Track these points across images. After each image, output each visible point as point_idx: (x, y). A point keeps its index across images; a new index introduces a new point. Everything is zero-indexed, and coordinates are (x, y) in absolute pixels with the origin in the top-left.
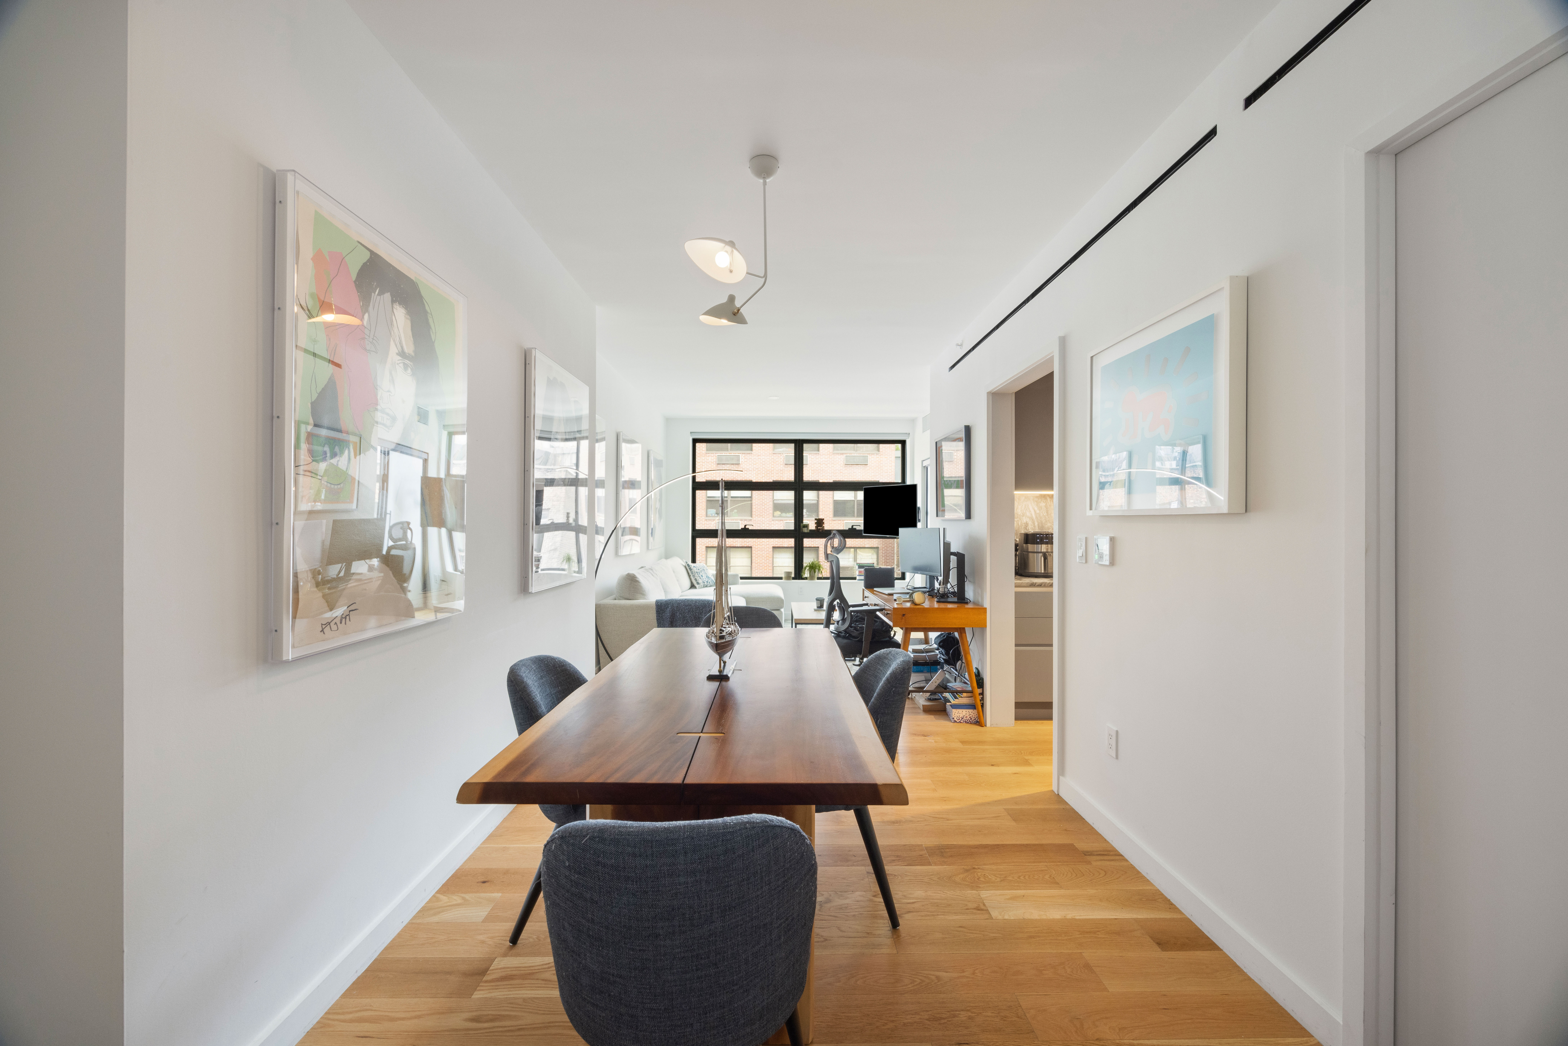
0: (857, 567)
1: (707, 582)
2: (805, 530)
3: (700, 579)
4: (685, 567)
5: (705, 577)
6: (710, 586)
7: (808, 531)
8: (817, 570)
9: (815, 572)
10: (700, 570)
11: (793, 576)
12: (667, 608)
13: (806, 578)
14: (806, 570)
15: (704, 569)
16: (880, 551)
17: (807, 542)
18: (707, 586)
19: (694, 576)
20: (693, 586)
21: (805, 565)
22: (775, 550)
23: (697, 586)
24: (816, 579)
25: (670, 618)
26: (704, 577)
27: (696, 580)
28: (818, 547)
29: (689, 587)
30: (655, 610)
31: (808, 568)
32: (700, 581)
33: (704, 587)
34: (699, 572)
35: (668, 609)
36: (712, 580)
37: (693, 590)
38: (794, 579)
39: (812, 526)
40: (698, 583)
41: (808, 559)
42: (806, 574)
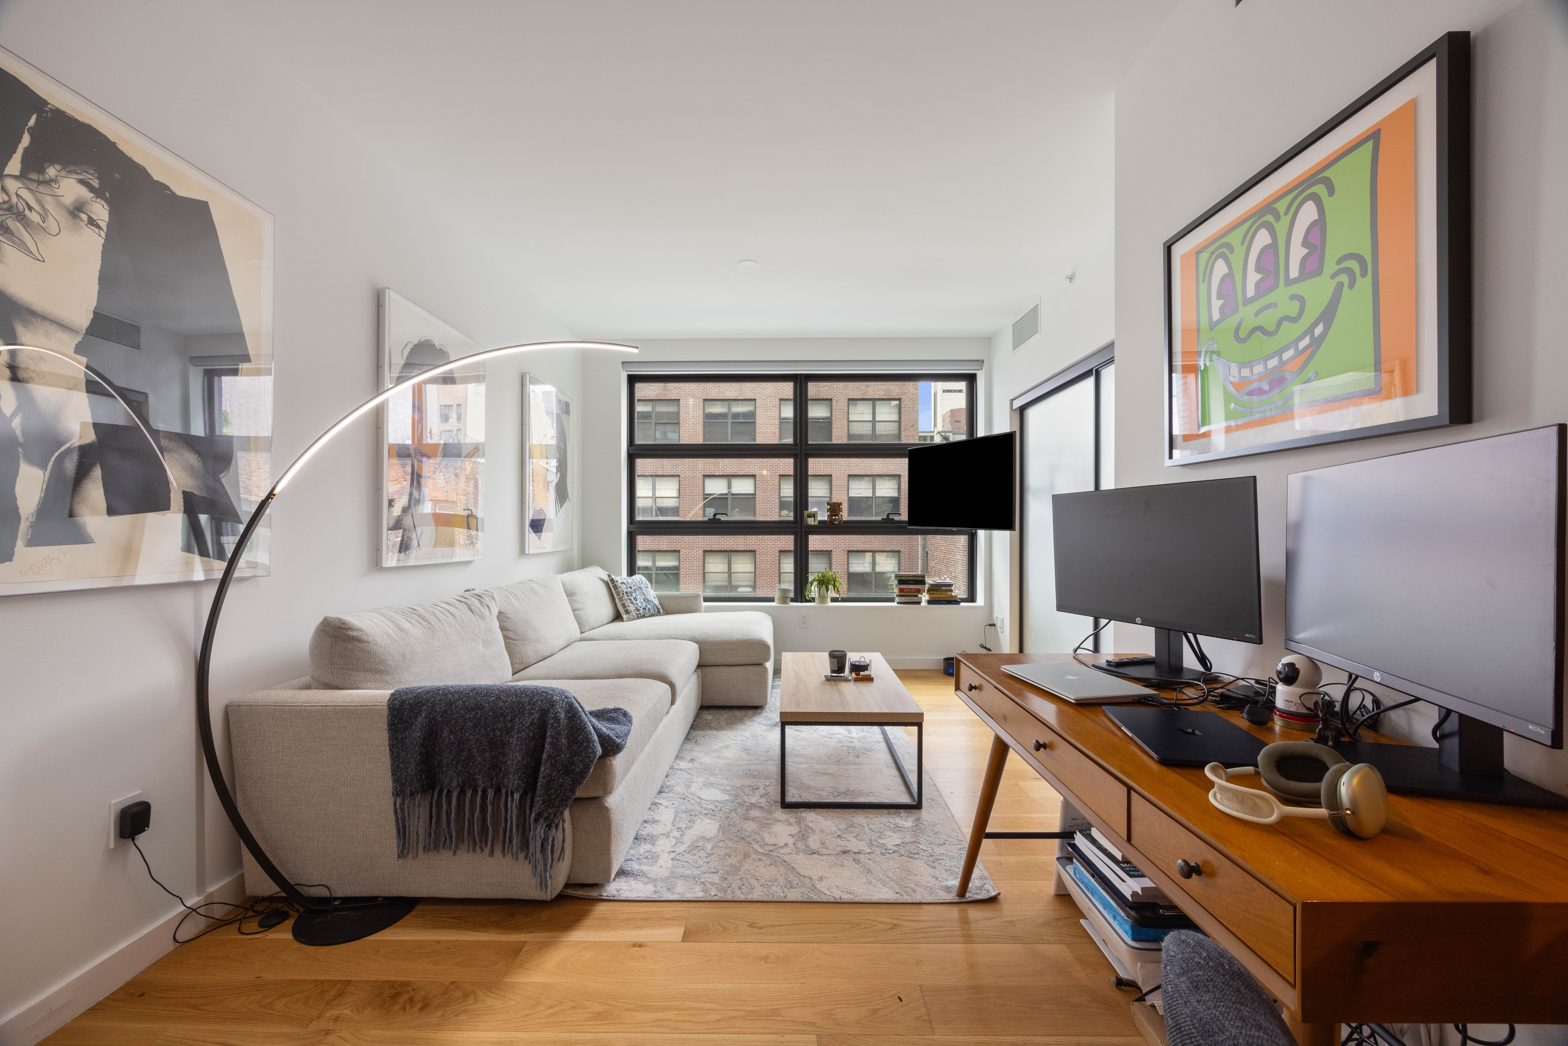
0: (896, 582)
1: (644, 609)
2: (811, 521)
3: (630, 605)
4: (607, 584)
5: (642, 600)
6: (651, 616)
7: (816, 523)
8: (831, 587)
9: (827, 590)
10: (634, 588)
11: (792, 595)
12: (416, 717)
13: (813, 600)
14: (813, 587)
15: (642, 586)
16: (902, 555)
17: (815, 542)
18: (643, 616)
19: (621, 599)
20: (618, 617)
21: (811, 578)
22: (782, 553)
23: (624, 616)
24: (829, 600)
25: (422, 745)
26: (640, 599)
27: (624, 605)
28: (831, 551)
29: (610, 619)
30: (385, 720)
31: (815, 583)
32: (631, 608)
33: (638, 618)
34: (631, 593)
35: (420, 719)
36: (655, 605)
37: (618, 625)
38: (793, 600)
39: (823, 516)
40: (627, 612)
41: (816, 567)
42: (813, 590)
